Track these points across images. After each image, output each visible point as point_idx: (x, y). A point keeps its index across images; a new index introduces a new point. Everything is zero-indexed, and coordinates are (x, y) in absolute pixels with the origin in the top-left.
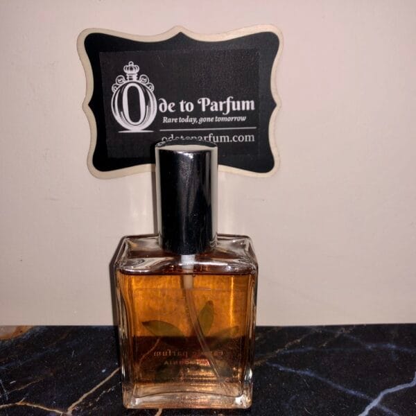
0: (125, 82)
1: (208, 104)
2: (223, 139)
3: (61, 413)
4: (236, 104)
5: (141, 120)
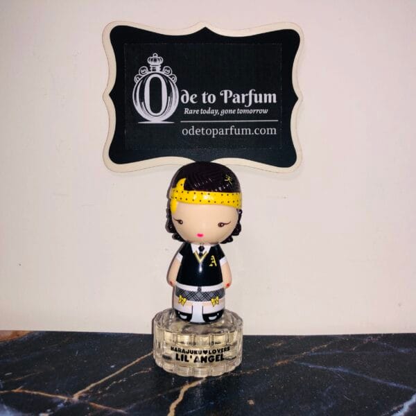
1: (231, 96)
3: (65, 399)
4: (258, 97)
5: (162, 111)
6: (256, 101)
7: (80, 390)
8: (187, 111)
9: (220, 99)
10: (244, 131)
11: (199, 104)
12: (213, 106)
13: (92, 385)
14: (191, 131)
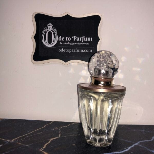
1: (76, 38)
2: (81, 51)
3: (9, 141)
4: (86, 39)
5: (52, 43)
7: (15, 138)
8: (60, 43)
9: (72, 39)
11: (65, 41)
12: (70, 42)
13: (20, 137)
14: (62, 50)
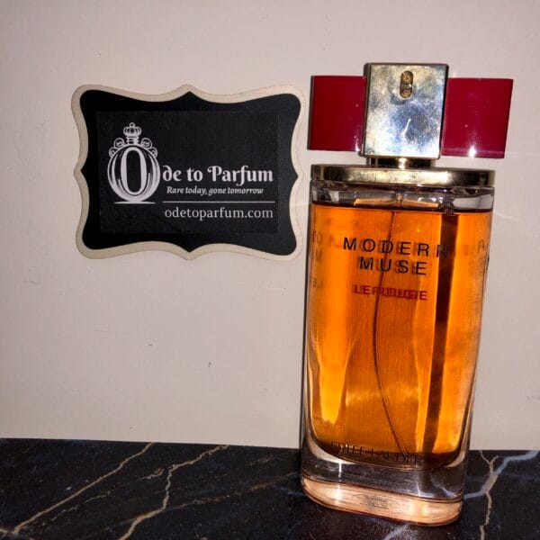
0: (125, 146)
1: (220, 173)
3: (5, 532)
4: (252, 174)
5: (141, 190)
6: (249, 180)
7: (24, 521)
8: (169, 190)
9: (208, 176)
10: (237, 213)
11: (184, 182)
12: (200, 185)
13: (39, 514)
14: (175, 213)
